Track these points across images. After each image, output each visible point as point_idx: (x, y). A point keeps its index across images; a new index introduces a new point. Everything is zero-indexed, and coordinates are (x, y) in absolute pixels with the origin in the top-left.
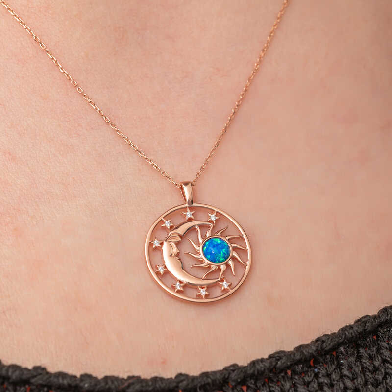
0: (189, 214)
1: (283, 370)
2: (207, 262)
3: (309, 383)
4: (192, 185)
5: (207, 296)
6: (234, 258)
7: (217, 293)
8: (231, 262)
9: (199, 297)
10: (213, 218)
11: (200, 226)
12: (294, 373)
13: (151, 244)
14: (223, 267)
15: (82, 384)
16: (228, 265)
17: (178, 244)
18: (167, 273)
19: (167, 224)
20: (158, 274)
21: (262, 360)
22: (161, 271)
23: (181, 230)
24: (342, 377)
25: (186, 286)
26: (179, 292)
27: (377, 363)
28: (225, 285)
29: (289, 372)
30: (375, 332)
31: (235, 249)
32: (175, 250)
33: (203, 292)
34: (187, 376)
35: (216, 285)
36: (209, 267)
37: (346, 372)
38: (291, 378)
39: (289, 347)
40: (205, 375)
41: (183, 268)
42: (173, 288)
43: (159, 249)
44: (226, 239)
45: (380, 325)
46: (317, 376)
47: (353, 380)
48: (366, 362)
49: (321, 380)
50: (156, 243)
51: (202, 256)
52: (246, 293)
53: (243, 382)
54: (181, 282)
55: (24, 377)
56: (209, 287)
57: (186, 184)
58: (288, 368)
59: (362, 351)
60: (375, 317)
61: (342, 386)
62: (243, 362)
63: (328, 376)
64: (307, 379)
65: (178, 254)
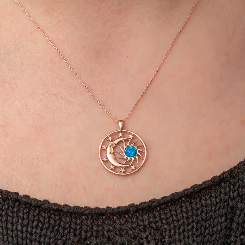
0: (120, 135)
1: (156, 207)
2: (126, 157)
3: (167, 213)
4: (123, 121)
5: (124, 172)
6: (138, 156)
7: (129, 171)
8: (137, 157)
9: (121, 172)
10: (131, 136)
11: (125, 140)
12: (161, 209)
13: (102, 147)
14: (133, 159)
15: (63, 209)
16: (135, 158)
17: (114, 148)
18: (108, 161)
19: (110, 139)
20: (103, 161)
21: (145, 203)
22: (105, 159)
23: (116, 142)
24: (182, 212)
25: (115, 167)
26: (112, 169)
27: (199, 206)
28: (133, 167)
29: (159, 208)
30: (199, 192)
31: (139, 151)
32: (113, 151)
33: (123, 170)
34: (110, 208)
35: (129, 167)
36: (127, 159)
37: (184, 210)
38: (159, 211)
39: (159, 197)
40: (119, 208)
41: (115, 159)
42: (109, 168)
43: (105, 150)
44: (136, 147)
45: (202, 189)
46: (170, 210)
47: (187, 213)
48: (194, 206)
49: (172, 213)
50: (104, 147)
51: (124, 154)
52: (143, 171)
53: (137, 211)
54: (113, 165)
55: (39, 204)
56: (126, 168)
57: (121, 121)
58: (158, 206)
59: (192, 200)
60: (200, 185)
61: (181, 215)
62: (137, 203)
63: (176, 211)
64: (166, 212)
65: (113, 153)
